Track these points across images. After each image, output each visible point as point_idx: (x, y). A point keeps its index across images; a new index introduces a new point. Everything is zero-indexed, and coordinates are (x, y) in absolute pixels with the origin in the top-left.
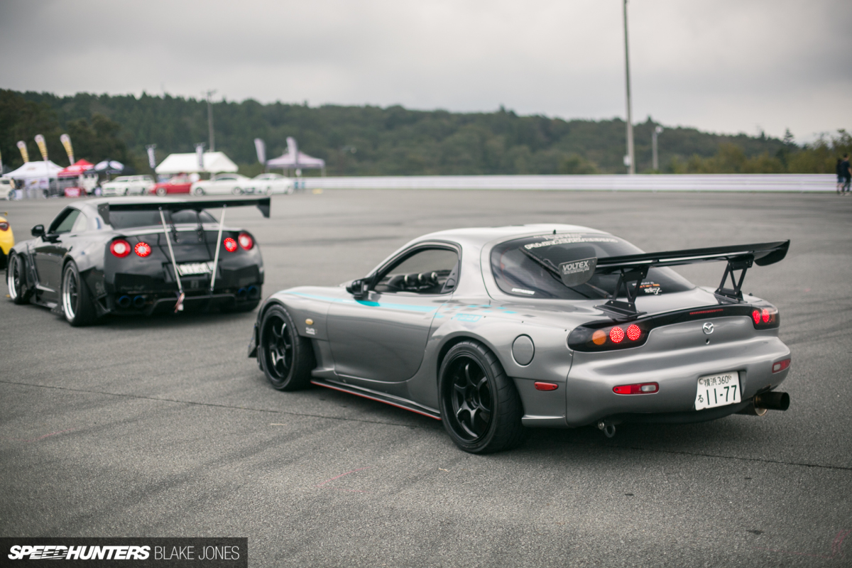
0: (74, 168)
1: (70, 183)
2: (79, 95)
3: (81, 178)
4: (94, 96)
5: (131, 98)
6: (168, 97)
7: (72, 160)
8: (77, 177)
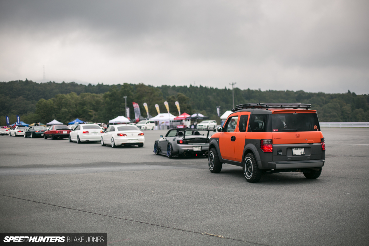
0: (181, 116)
1: (179, 123)
2: (163, 86)
3: (184, 121)
4: (169, 87)
5: (186, 87)
6: (201, 87)
7: (180, 113)
8: (182, 120)
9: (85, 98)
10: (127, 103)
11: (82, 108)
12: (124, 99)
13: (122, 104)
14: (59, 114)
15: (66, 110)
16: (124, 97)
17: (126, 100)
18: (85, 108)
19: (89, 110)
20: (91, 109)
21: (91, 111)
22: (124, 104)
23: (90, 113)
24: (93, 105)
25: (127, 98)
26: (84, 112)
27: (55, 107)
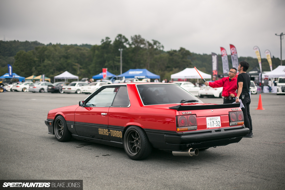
9: (69, 51)
10: (123, 56)
11: (66, 61)
12: (119, 52)
13: (117, 57)
14: (39, 67)
15: (50, 62)
16: (119, 50)
17: (121, 53)
18: (69, 61)
19: (74, 63)
20: (76, 63)
21: (76, 64)
22: (119, 57)
23: (74, 67)
24: (77, 59)
25: (123, 51)
26: (68, 64)
27: (36, 59)
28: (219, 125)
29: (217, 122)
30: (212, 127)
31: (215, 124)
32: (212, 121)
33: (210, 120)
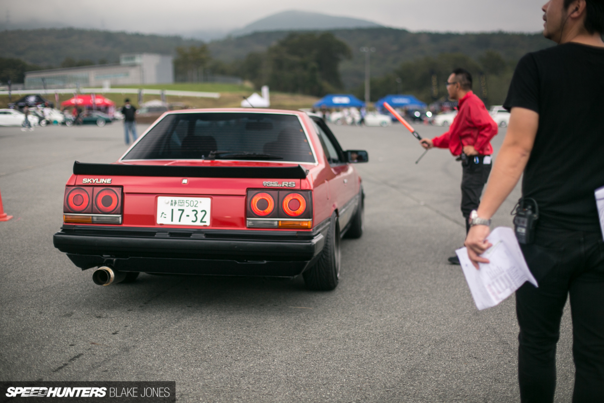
28: (201, 221)
29: (195, 212)
30: (176, 222)
31: (188, 216)
32: (176, 208)
33: (172, 204)
